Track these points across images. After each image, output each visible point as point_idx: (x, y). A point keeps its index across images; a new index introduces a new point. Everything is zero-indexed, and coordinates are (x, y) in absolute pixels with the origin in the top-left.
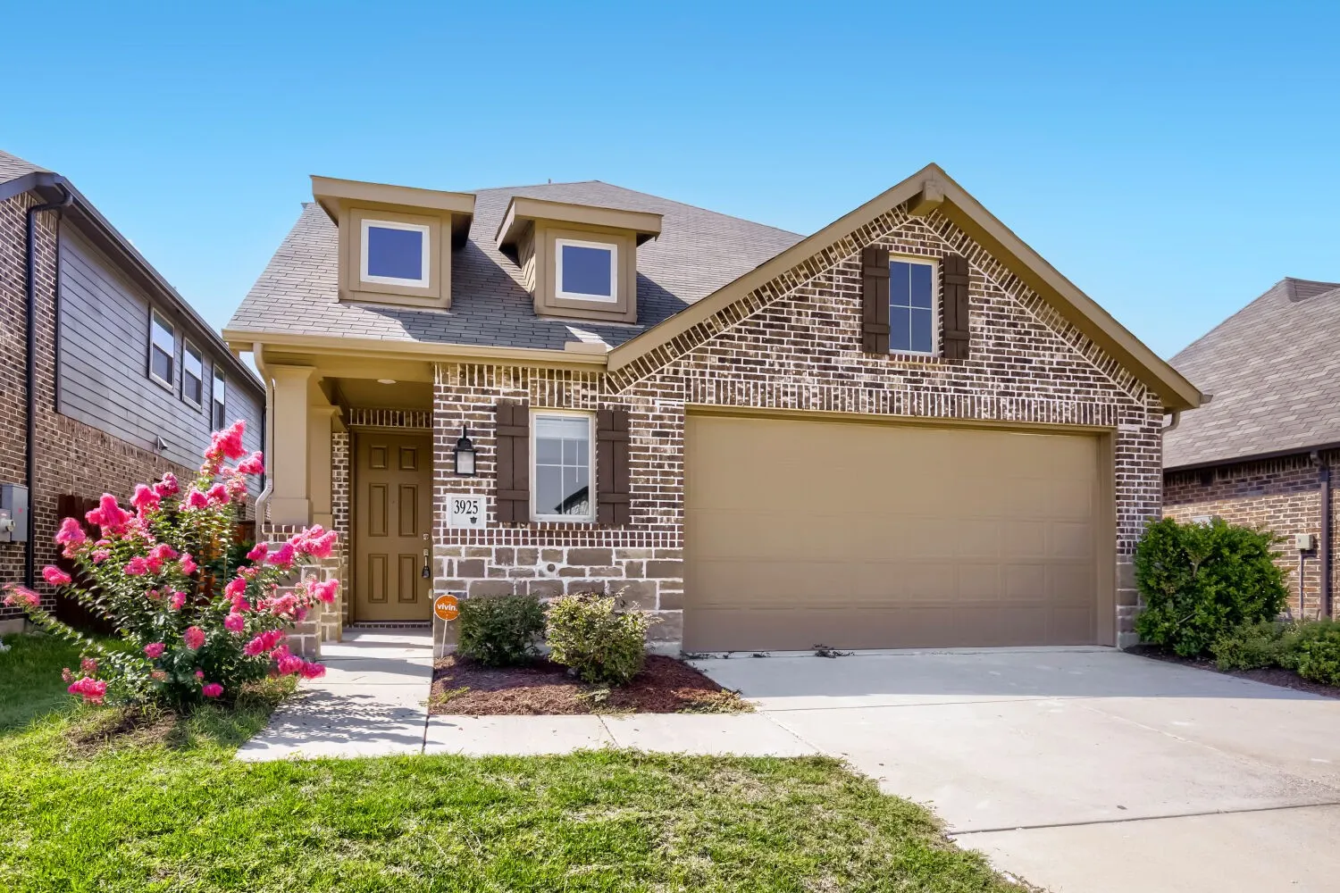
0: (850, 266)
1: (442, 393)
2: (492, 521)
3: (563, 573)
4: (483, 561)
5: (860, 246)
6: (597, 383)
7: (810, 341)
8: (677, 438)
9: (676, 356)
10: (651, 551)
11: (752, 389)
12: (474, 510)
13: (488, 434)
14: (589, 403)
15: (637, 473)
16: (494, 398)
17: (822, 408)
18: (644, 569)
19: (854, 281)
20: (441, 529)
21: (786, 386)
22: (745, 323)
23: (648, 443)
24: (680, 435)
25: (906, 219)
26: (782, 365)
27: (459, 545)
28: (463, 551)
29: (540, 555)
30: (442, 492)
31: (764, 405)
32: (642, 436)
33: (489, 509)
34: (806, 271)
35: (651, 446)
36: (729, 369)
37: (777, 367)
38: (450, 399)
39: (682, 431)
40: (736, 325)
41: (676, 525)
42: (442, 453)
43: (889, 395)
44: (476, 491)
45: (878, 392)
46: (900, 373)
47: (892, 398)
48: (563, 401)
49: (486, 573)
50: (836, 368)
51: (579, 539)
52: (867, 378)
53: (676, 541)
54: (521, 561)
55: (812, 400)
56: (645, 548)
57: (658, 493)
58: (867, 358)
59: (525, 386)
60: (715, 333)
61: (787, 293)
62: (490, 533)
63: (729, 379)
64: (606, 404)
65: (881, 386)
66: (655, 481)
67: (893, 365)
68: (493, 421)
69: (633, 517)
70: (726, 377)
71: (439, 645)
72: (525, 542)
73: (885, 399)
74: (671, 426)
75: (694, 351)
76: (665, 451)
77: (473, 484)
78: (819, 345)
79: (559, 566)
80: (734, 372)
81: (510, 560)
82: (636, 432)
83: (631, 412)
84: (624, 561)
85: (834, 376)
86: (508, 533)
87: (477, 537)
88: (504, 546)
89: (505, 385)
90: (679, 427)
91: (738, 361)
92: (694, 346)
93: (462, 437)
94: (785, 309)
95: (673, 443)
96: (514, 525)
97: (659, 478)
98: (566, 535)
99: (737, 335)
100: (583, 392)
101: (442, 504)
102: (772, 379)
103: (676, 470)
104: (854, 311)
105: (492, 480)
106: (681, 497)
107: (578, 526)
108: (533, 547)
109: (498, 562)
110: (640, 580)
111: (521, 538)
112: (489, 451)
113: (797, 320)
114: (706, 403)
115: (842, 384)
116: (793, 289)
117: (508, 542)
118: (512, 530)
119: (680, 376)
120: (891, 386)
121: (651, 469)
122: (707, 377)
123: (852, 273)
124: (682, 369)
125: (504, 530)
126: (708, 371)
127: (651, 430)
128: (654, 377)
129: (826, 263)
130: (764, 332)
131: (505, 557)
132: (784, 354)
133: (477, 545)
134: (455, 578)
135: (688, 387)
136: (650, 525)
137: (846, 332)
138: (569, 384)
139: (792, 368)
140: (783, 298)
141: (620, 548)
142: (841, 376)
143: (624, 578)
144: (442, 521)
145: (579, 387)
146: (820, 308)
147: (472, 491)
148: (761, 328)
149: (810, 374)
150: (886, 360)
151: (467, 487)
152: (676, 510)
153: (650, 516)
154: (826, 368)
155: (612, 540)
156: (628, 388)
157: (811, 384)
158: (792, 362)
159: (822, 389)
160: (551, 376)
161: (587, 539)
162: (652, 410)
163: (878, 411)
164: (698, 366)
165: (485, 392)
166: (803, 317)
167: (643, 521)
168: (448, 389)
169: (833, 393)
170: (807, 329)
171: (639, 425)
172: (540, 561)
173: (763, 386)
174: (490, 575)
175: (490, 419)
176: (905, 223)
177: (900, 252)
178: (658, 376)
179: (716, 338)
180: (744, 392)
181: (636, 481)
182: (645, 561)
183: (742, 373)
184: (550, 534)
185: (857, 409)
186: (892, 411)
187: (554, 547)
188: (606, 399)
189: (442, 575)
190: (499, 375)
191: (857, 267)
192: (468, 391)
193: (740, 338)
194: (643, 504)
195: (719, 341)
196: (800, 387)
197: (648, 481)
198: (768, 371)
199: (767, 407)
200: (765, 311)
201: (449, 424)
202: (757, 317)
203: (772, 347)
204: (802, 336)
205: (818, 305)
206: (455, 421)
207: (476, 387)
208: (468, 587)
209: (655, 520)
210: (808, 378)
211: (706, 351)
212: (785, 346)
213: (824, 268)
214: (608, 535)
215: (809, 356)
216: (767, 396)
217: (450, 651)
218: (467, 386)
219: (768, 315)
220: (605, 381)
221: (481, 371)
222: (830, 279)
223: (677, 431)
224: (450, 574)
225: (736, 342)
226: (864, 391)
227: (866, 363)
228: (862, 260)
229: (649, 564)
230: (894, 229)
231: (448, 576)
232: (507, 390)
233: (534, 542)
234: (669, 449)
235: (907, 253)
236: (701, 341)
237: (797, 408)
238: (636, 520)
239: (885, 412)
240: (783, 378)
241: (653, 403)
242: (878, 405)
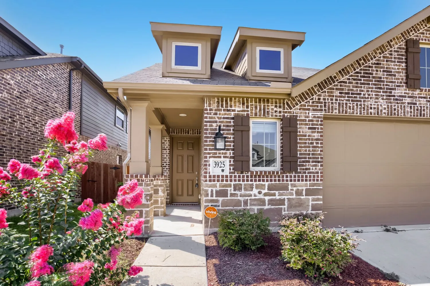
0: (400, 48)
1: (208, 112)
2: (232, 171)
3: (265, 195)
4: (228, 190)
5: (405, 39)
6: (282, 105)
7: (382, 83)
8: (320, 130)
9: (319, 92)
10: (307, 184)
11: (355, 107)
12: (223, 166)
13: (230, 130)
14: (278, 114)
15: (301, 147)
16: (232, 113)
17: (388, 115)
18: (304, 192)
19: (402, 55)
20: (208, 175)
21: (371, 105)
22: (352, 76)
23: (306, 133)
24: (321, 129)
25: (426, 26)
26: (369, 95)
27: (216, 182)
28: (218, 185)
29: (254, 187)
30: (208, 158)
31: (361, 114)
32: (303, 130)
33: (230, 165)
34: (380, 51)
35: (307, 134)
36: (344, 97)
37: (367, 96)
38: (212, 114)
39: (322, 127)
40: (347, 77)
41: (320, 171)
42: (208, 140)
43: (419, 108)
44: (224, 157)
45: (414, 107)
46: (424, 98)
47: (421, 109)
48: (265, 114)
49: (229, 195)
50: (394, 96)
51: (273, 179)
52: (408, 100)
53: (319, 179)
54: (246, 189)
55: (384, 111)
56: (304, 182)
57: (311, 156)
58: (409, 91)
59: (247, 107)
60: (337, 80)
61: (371, 61)
62: (231, 177)
63: (345, 102)
64: (286, 115)
65: (416, 104)
66: (309, 151)
67: (421, 94)
68: (232, 124)
69: (299, 167)
70: (343, 101)
71: (207, 229)
72: (247, 181)
73: (417, 110)
74: (317, 125)
75: (328, 89)
76: (314, 136)
77: (223, 153)
78: (386, 85)
79: (263, 192)
80: (346, 98)
81: (240, 189)
82: (300, 128)
83: (298, 118)
84: (295, 189)
85: (394, 99)
86: (239, 177)
87: (225, 179)
88: (237, 182)
89: (238, 107)
90: (321, 125)
91: (348, 93)
92: (328, 87)
93: (218, 131)
94: (370, 69)
95: (318, 132)
96: (242, 173)
97: (311, 149)
98: (267, 177)
99: (348, 81)
100: (275, 109)
101: (208, 163)
102: (364, 101)
103: (319, 145)
104: (402, 69)
105: (232, 152)
106: (322, 158)
107: (273, 172)
108: (251, 183)
109: (235, 190)
110: (302, 197)
111: (245, 178)
112: (230, 138)
113: (376, 74)
114: (334, 113)
115: (397, 103)
116: (374, 59)
117: (239, 181)
118: (241, 175)
119: (321, 101)
120: (420, 104)
121: (307, 145)
122: (334, 101)
123: (401, 52)
124: (322, 98)
125: (237, 175)
126: (334, 98)
127: (307, 127)
128: (309, 102)
129: (389, 47)
130: (361, 80)
131: (237, 188)
132: (370, 90)
133: (225, 182)
134: (214, 198)
135: (325, 106)
136: (307, 171)
137: (399, 79)
138: (268, 106)
139: (374, 96)
140: (369, 64)
141: (293, 182)
142: (397, 100)
143: (294, 197)
144: (208, 171)
145: (273, 107)
146: (387, 68)
147: (222, 157)
148: (359, 78)
149: (383, 99)
150: (418, 91)
151: (220, 155)
152: (319, 164)
153: (307, 167)
154: (389, 96)
155: (289, 179)
156: (296, 107)
157: (383, 103)
158: (374, 94)
159: (388, 106)
160: (260, 102)
161: (277, 179)
162: (308, 117)
163: (414, 116)
164: (330, 96)
165: (228, 110)
166: (379, 72)
167: (303, 169)
168: (211, 110)
169: (393, 108)
170: (381, 78)
171: (302, 124)
172: (254, 189)
173: (361, 105)
174: (230, 196)
175: (231, 123)
176: (426, 28)
177: (424, 41)
178: (311, 101)
179: (338, 83)
180: (352, 108)
181: (300, 151)
182: (304, 188)
183: (350, 99)
184: (259, 176)
185: (404, 115)
186: (421, 115)
187: (261, 183)
188: (286, 112)
189: (208, 197)
190: (235, 102)
191: (403, 49)
192: (220, 110)
193: (350, 83)
194: (304, 162)
195: (339, 84)
196: (378, 105)
197: (306, 151)
198: (363, 98)
199: (362, 115)
200: (361, 70)
201: (211, 126)
202: (357, 73)
203: (364, 87)
204: (378, 81)
205: (386, 66)
206: (214, 125)
207: (224, 108)
208: (220, 202)
209: (309, 169)
210: (382, 101)
211: (333, 89)
212: (370, 86)
213: (388, 49)
214: (287, 177)
215: (382, 90)
216: (362, 109)
217: (212, 232)
218: (220, 108)
219: (362, 72)
220: (286, 104)
221: (226, 101)
222: (391, 54)
223: (320, 127)
224: (212, 196)
225: (348, 84)
226: (408, 106)
227: (408, 94)
228: (406, 45)
229: (306, 190)
230: (421, 31)
231: (211, 197)
232: (239, 109)
233: (251, 181)
234: (316, 135)
235: (427, 42)
236: (331, 84)
237: (376, 115)
238: (300, 170)
239: (417, 116)
240: (369, 101)
241: (309, 114)
242: (414, 113)
